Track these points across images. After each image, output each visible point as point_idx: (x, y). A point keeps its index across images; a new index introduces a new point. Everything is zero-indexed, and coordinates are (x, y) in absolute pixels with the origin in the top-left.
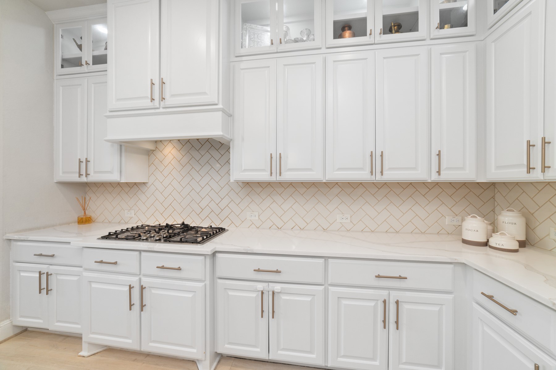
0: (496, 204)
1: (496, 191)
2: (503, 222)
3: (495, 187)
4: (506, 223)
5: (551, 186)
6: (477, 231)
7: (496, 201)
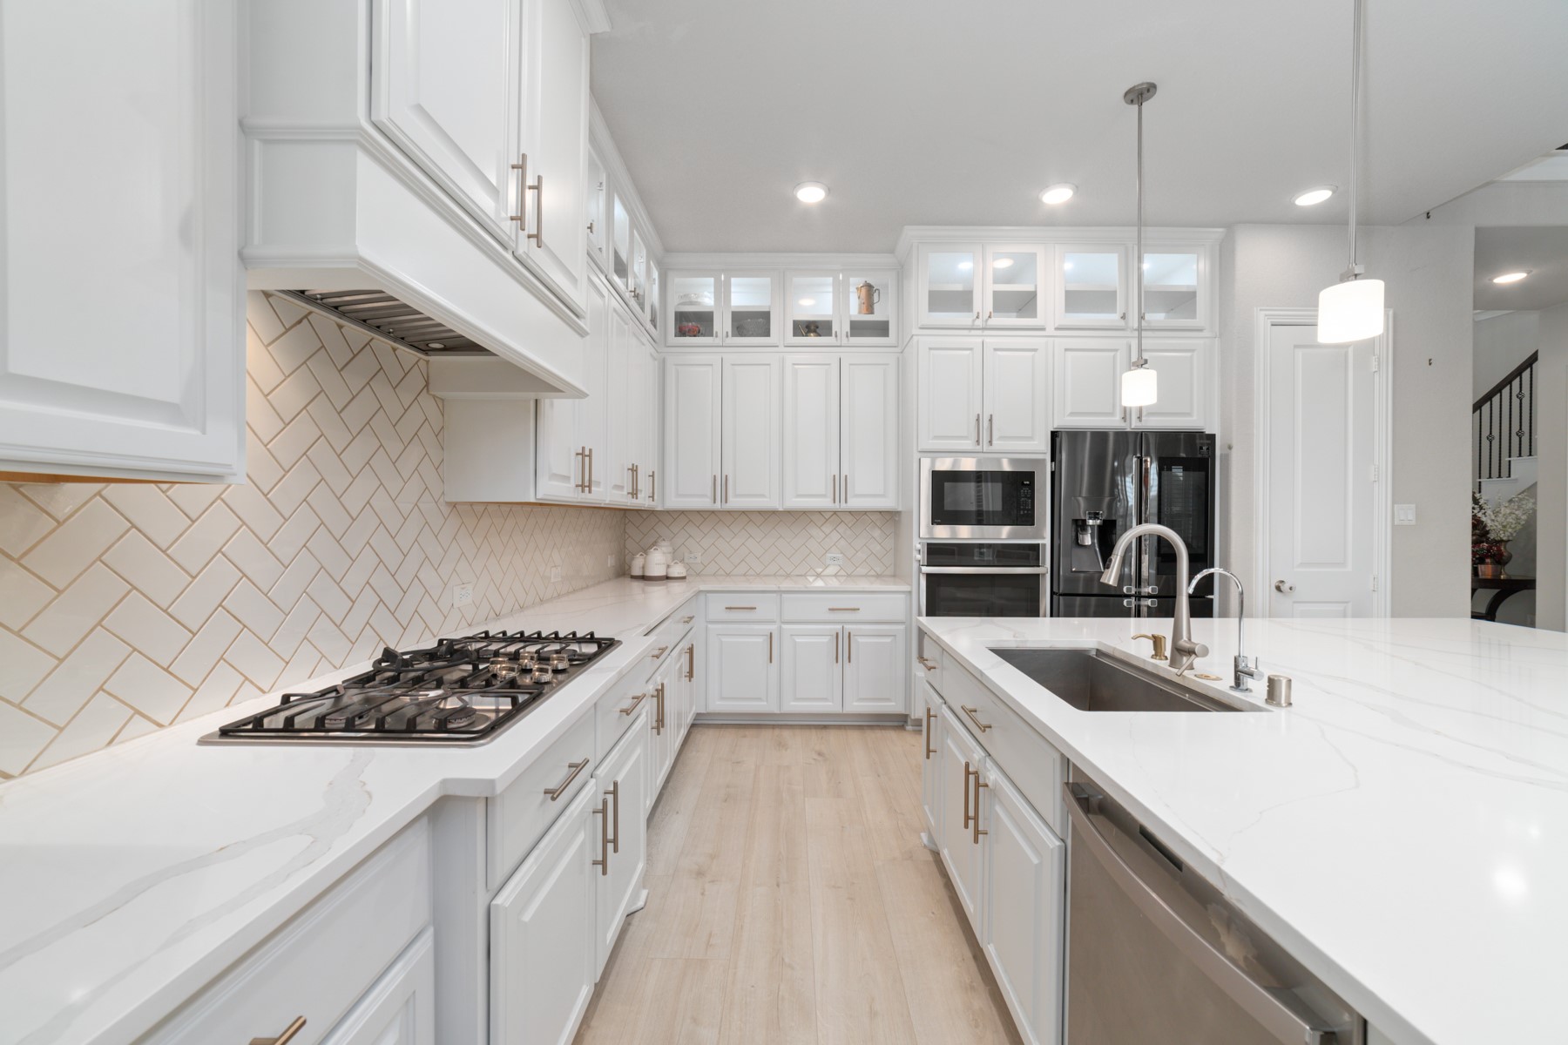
0: (627, 536)
1: (627, 521)
3: (626, 517)
5: (685, 514)
7: (626, 532)
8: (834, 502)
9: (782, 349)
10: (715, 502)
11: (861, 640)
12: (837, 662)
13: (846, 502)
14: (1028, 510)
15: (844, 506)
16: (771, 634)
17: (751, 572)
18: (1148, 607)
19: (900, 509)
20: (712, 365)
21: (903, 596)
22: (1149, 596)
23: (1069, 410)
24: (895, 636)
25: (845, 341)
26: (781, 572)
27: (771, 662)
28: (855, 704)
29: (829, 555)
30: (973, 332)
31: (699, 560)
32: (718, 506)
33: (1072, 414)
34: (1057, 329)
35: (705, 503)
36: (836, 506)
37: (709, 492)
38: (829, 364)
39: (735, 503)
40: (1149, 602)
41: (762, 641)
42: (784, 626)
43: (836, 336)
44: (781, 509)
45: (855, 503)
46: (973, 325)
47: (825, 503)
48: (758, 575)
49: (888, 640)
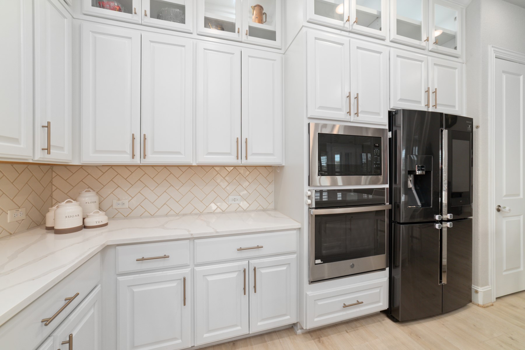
0: (54, 188)
1: (54, 175)
2: (86, 203)
3: (53, 171)
4: (89, 203)
5: (113, 169)
6: (78, 215)
7: (53, 185)
8: (238, 159)
9: (195, 36)
10: (133, 157)
11: (263, 271)
12: (245, 294)
13: (246, 159)
14: (378, 164)
15: (244, 162)
16: (184, 279)
17: (172, 213)
18: (448, 228)
19: (284, 165)
20: (130, 38)
21: (295, 232)
22: (448, 221)
23: (399, 98)
24: (289, 264)
25: (244, 37)
26: (196, 211)
27: (185, 305)
28: (259, 324)
29: (231, 197)
30: (343, 33)
31: (126, 206)
32: (137, 161)
33: (401, 100)
34: (392, 41)
35: (125, 159)
36: (238, 162)
37: (129, 150)
38: (233, 54)
39: (152, 159)
40: (448, 224)
41: (176, 286)
42: (197, 269)
43: (238, 32)
44: (194, 164)
45: (253, 160)
46: (344, 27)
47: (231, 160)
48: (177, 215)
49: (284, 268)
